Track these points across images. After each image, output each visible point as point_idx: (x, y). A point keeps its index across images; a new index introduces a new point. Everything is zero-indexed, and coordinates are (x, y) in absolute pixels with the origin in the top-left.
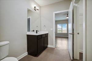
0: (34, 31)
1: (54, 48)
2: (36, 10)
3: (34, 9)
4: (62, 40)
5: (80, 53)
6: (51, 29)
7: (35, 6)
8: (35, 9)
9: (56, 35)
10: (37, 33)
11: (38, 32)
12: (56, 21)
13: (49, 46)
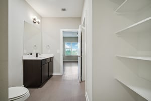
1: (62, 76)
2: (35, 23)
3: (33, 21)
4: (71, 66)
6: (58, 51)
7: (35, 17)
9: (64, 59)
11: (38, 55)
12: (64, 38)
13: (55, 74)
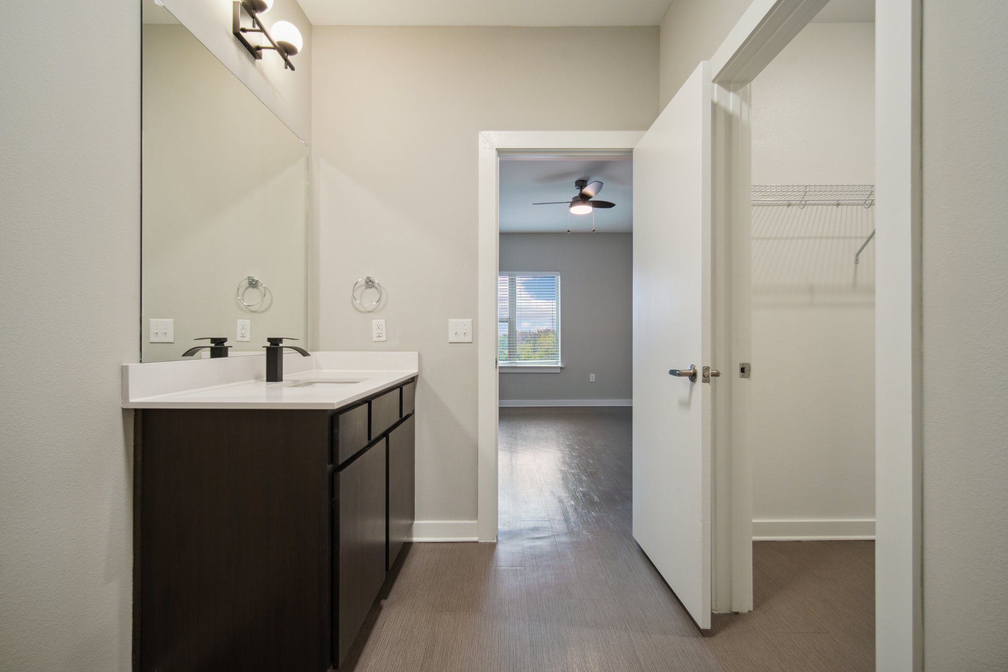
0: (219, 349)
2: (254, 52)
3: (238, 34)
5: (756, 544)
8: (254, 39)
10: (274, 373)
